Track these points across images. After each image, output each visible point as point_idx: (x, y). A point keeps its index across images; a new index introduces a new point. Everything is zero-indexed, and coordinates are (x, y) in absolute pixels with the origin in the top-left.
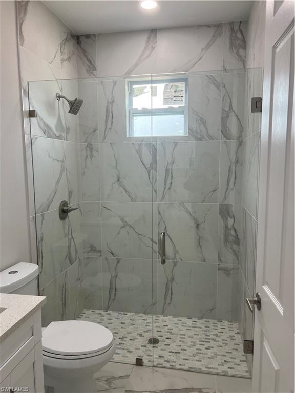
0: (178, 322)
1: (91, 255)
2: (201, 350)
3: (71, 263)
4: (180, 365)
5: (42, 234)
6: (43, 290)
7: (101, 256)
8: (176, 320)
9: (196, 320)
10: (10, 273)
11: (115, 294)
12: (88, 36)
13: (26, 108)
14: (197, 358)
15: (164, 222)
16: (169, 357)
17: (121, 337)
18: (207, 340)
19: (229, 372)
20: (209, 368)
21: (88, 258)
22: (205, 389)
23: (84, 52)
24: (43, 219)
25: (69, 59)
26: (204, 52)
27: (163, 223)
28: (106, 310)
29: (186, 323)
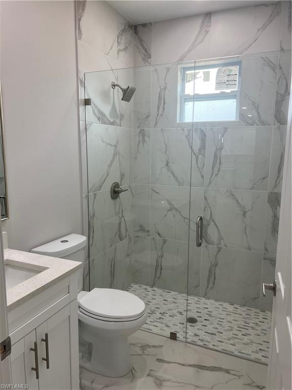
0: (219, 306)
1: (140, 234)
2: (237, 335)
3: (121, 239)
4: (214, 345)
5: (94, 210)
6: (93, 260)
7: (149, 236)
8: (217, 304)
9: (238, 307)
10: (62, 242)
11: (161, 273)
12: (144, 25)
13: (82, 97)
14: (232, 342)
15: (210, 207)
16: (204, 337)
17: (162, 312)
18: (245, 327)
19: (262, 360)
20: (242, 353)
21: (138, 236)
22: (233, 370)
23: (141, 40)
24: (95, 197)
25: (125, 49)
26: (259, 33)
27: (209, 209)
28: (152, 286)
29: (227, 309)
